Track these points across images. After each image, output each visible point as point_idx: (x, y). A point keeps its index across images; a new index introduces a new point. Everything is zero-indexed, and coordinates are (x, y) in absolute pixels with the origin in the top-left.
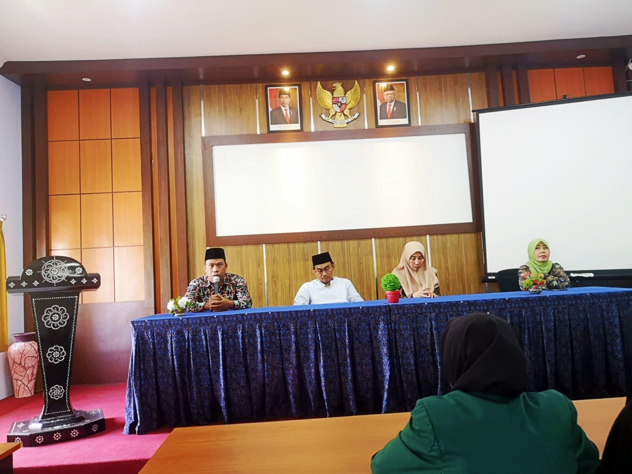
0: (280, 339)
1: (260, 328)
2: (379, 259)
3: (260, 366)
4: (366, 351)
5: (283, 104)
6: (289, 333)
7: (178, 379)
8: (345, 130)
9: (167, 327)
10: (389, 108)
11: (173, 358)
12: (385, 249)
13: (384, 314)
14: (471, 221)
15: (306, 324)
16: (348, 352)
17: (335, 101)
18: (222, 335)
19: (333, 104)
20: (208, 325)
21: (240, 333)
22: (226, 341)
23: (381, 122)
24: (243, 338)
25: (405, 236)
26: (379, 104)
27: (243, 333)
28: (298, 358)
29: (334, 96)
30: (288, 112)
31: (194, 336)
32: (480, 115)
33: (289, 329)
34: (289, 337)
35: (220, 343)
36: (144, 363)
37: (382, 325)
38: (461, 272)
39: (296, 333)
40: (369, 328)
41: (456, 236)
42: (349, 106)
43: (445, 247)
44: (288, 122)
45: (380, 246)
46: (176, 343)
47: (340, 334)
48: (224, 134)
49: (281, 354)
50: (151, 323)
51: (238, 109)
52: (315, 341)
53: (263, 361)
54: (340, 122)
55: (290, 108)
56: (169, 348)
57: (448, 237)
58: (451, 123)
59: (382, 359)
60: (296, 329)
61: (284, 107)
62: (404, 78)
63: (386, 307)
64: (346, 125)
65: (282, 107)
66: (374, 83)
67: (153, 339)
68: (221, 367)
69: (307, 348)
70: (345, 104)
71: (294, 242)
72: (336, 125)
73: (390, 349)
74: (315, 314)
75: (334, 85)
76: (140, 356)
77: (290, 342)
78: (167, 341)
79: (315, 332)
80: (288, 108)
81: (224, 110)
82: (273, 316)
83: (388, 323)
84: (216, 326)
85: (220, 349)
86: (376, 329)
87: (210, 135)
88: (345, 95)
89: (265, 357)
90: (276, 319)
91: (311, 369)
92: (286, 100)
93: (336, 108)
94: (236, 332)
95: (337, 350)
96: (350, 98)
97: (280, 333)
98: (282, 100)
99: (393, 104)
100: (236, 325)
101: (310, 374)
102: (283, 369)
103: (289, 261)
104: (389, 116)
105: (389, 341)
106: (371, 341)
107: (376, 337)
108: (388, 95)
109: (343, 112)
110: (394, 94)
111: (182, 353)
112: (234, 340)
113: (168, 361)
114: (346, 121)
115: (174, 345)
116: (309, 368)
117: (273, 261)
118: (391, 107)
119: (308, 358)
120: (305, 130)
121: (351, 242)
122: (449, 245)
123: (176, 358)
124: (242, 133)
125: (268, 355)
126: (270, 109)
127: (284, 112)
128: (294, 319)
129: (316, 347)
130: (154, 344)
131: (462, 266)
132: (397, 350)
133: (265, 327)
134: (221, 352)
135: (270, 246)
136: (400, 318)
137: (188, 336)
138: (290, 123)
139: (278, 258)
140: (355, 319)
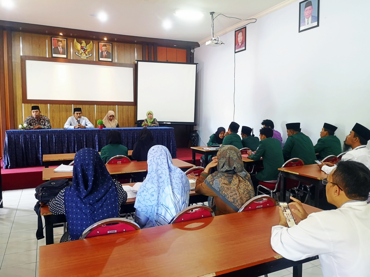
0: (62, 139)
1: (55, 135)
2: (97, 113)
3: (54, 148)
4: (91, 143)
5: (59, 46)
6: (65, 137)
7: (24, 151)
8: (86, 60)
9: (20, 133)
10: (104, 54)
11: (22, 144)
12: (100, 109)
13: (98, 132)
14: (133, 101)
15: (71, 134)
16: (85, 143)
17: (82, 48)
18: (41, 137)
19: (81, 49)
20: (36, 134)
21: (47, 136)
22: (42, 139)
23: (101, 59)
24: (48, 138)
25: (108, 105)
26: (100, 51)
27: (48, 137)
28: (68, 145)
29: (82, 46)
30: (61, 49)
31: (30, 137)
32: (138, 62)
33: (65, 136)
34: (65, 139)
35: (40, 139)
36: (11, 146)
37: (96, 135)
38: (128, 120)
39: (67, 137)
40: (92, 137)
41: (127, 106)
42: (87, 51)
43: (123, 110)
44: (61, 53)
45: (98, 108)
46: (23, 139)
47: (82, 138)
48: (31, 55)
49: (62, 144)
50: (14, 132)
51: (38, 45)
52: (74, 140)
53: (55, 146)
54: (84, 57)
55: (62, 48)
56: (21, 141)
57: (124, 107)
58: (128, 63)
59: (96, 146)
60: (67, 136)
61: (60, 47)
62: (111, 42)
63: (98, 130)
64: (86, 58)
65: (58, 47)
66: (99, 42)
67: (15, 137)
68: (40, 148)
69: (71, 142)
70: (86, 50)
71: (62, 104)
72: (82, 58)
73: (99, 143)
74: (74, 131)
75: (82, 41)
76: (9, 143)
77: (65, 140)
78: (20, 139)
79: (74, 137)
80: (61, 48)
81: (31, 44)
82: (59, 132)
83: (98, 135)
84: (38, 134)
85: (40, 141)
86: (95, 137)
87: (25, 55)
88: (86, 46)
89: (56, 144)
90: (60, 133)
91: (72, 149)
92: (60, 44)
93: (82, 51)
94: (46, 136)
95: (81, 143)
96: (88, 48)
97: (62, 137)
98: (59, 44)
99: (106, 52)
100: (46, 134)
101: (72, 150)
102: (62, 149)
103: (60, 112)
104: (104, 57)
105: (99, 140)
106: (93, 140)
107: (94, 139)
108: (104, 48)
109: (85, 53)
110: (107, 48)
111: (26, 142)
112: (45, 139)
113: (20, 145)
114: (86, 57)
115: (23, 140)
116: (72, 148)
117: (52, 111)
118: (105, 54)
119: (71, 145)
120: (69, 58)
121: (86, 106)
122: (124, 110)
123: (23, 144)
124: (40, 56)
125: (57, 144)
126: (53, 47)
127: (59, 49)
128: (67, 133)
129: (74, 142)
130: (15, 139)
131: (129, 117)
132: (101, 143)
133: (56, 135)
134: (40, 142)
135: (51, 105)
136: (103, 134)
137: (28, 137)
138: (62, 54)
139: (55, 110)
140: (88, 133)
